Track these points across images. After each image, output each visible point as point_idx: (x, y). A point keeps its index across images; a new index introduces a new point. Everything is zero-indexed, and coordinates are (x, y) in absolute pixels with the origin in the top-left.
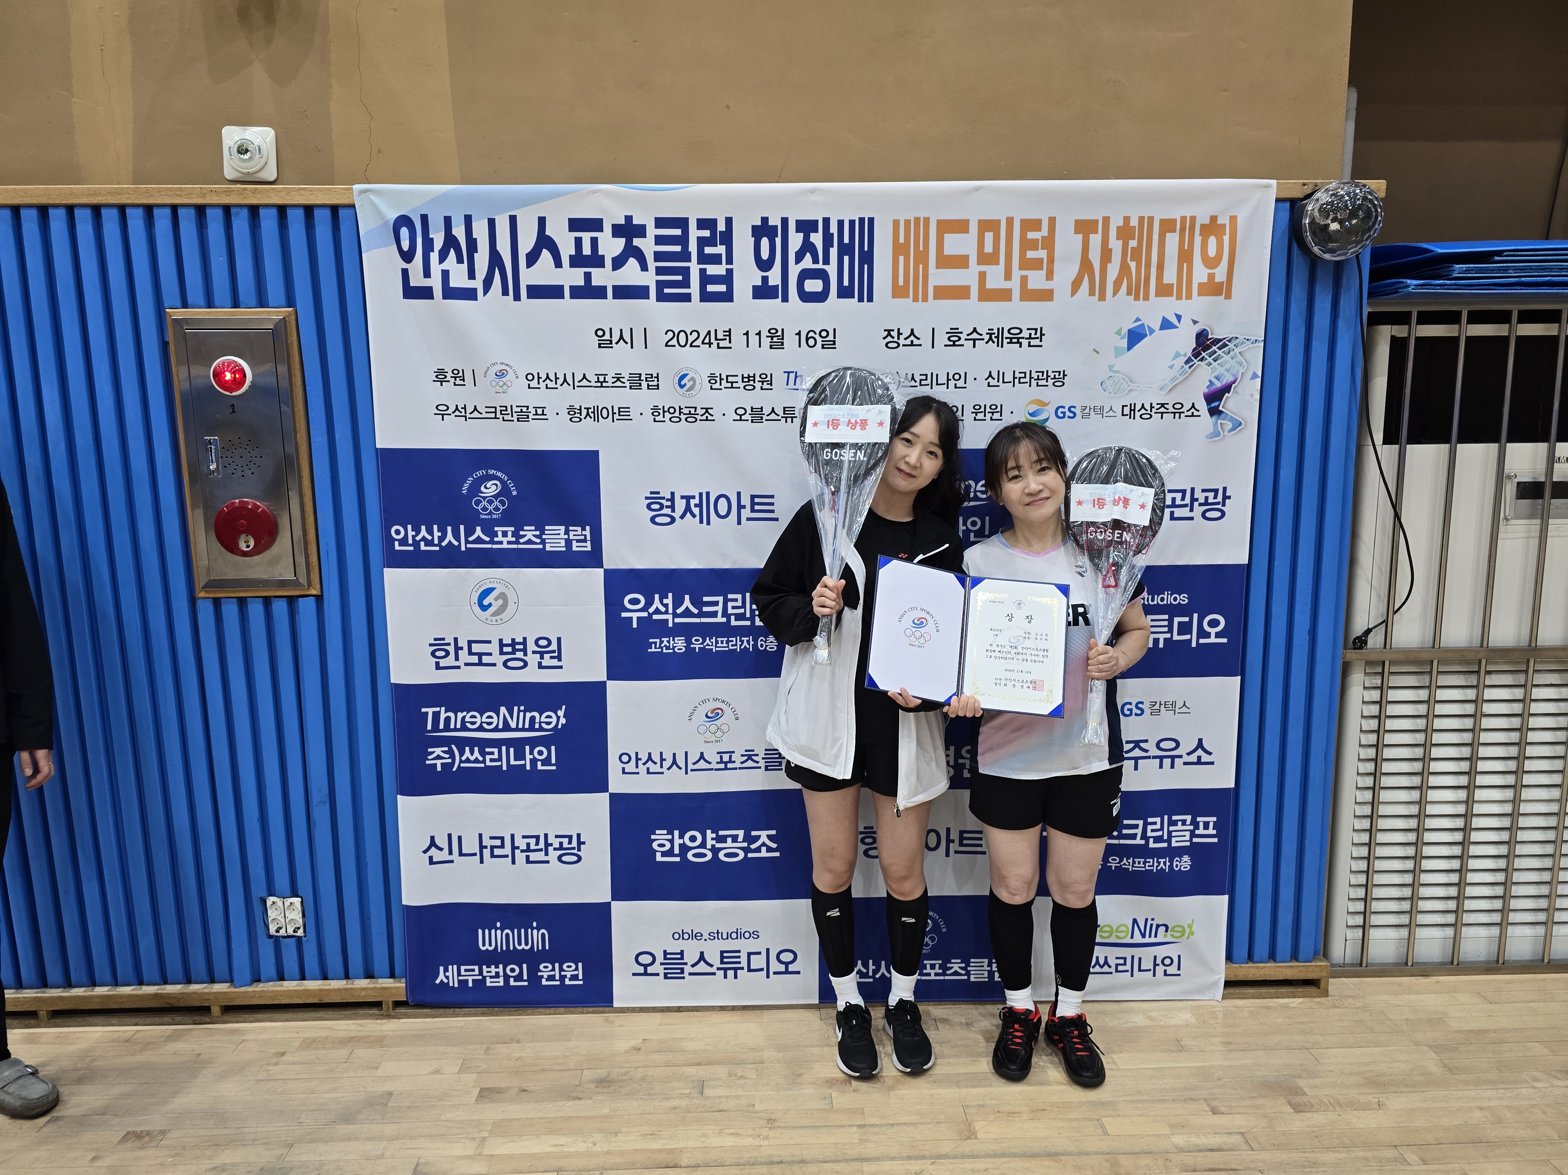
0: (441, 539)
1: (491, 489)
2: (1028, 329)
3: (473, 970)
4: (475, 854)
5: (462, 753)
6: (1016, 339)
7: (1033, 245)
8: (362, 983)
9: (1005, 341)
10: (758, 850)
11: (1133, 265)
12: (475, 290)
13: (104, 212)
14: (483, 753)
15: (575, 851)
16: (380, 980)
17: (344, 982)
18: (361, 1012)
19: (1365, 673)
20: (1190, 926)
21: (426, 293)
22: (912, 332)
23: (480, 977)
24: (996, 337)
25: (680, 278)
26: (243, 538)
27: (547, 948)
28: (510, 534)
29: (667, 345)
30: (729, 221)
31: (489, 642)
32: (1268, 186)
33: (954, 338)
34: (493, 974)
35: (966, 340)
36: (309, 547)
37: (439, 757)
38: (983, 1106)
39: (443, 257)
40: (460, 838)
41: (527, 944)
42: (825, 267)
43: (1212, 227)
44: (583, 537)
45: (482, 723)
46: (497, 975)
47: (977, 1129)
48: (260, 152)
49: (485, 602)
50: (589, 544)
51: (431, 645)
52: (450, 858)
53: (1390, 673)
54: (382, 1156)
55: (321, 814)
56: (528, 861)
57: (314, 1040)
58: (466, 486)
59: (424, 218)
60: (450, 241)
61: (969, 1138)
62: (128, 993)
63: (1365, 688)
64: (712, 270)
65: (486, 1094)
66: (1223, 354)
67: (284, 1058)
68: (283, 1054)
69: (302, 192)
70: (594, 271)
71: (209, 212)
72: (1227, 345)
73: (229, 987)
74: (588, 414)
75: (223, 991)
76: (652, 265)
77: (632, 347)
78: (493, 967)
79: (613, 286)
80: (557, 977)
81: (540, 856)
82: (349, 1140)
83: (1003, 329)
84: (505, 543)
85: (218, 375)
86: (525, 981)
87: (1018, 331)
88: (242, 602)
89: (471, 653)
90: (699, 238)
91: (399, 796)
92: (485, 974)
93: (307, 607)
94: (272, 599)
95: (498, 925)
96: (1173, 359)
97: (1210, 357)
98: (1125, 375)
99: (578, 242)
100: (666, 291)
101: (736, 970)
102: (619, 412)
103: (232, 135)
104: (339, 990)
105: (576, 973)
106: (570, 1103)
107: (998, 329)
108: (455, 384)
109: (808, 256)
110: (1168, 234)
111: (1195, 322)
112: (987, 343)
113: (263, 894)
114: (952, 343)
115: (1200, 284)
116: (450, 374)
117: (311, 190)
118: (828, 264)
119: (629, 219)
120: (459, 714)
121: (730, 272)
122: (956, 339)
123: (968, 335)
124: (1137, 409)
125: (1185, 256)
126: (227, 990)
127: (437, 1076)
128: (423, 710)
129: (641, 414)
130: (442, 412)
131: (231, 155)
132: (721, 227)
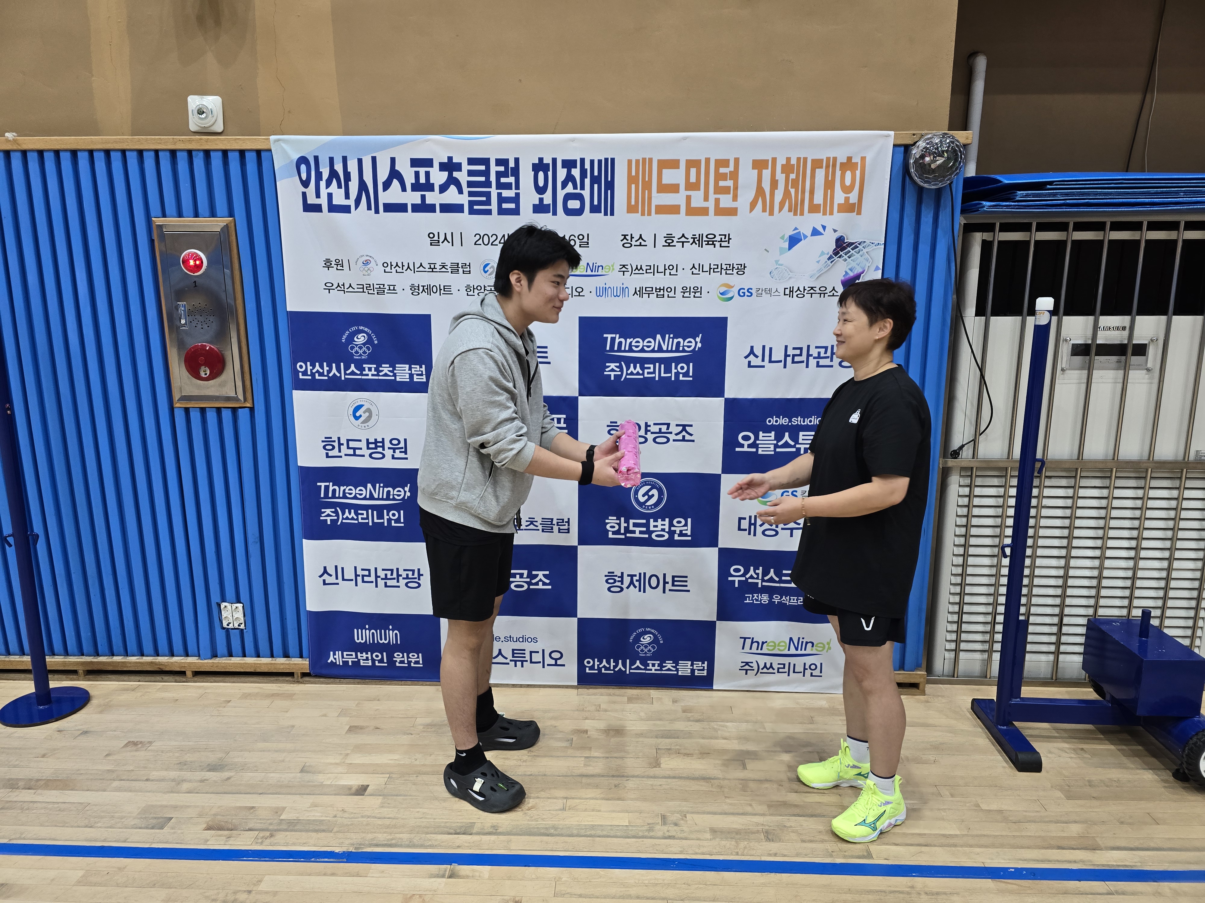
0: (329, 372)
1: (361, 339)
2: (720, 235)
3: (352, 655)
4: (352, 580)
5: (343, 514)
6: (711, 242)
7: (724, 177)
8: (283, 660)
9: (704, 243)
10: (537, 584)
11: (793, 191)
12: (350, 206)
13: (112, 154)
14: (357, 514)
15: (417, 580)
16: (293, 659)
17: (270, 659)
18: (281, 678)
19: (961, 476)
20: (828, 644)
21: (317, 208)
22: (641, 237)
23: (356, 660)
24: (698, 240)
25: (484, 199)
26: (203, 368)
27: (399, 643)
28: (373, 369)
29: (475, 244)
30: (517, 160)
31: (360, 441)
32: (888, 136)
33: (669, 241)
34: (365, 658)
35: (677, 242)
36: (245, 376)
37: (328, 515)
38: (669, 749)
39: (328, 185)
40: (343, 568)
41: (386, 639)
42: (582, 192)
43: (848, 165)
44: (420, 372)
45: (356, 494)
46: (367, 659)
47: (661, 762)
48: (212, 113)
49: (358, 414)
50: (424, 377)
51: (323, 441)
52: (336, 581)
53: (977, 476)
54: (283, 761)
55: (254, 549)
56: (386, 586)
57: (250, 694)
58: (344, 337)
59: (316, 158)
60: (333, 174)
61: (655, 767)
62: (133, 661)
63: (960, 486)
64: (506, 193)
65: (353, 729)
66: (855, 253)
67: (229, 704)
68: (229, 701)
69: (238, 141)
70: (427, 194)
71: (178, 154)
72: (858, 247)
73: (197, 660)
74: (423, 290)
75: (193, 661)
76: (466, 190)
77: (453, 245)
78: (364, 653)
79: (441, 205)
80: (406, 662)
81: (394, 583)
82: (264, 751)
83: (702, 234)
84: (370, 375)
85: (186, 262)
86: (385, 663)
87: (713, 236)
88: (203, 410)
89: (348, 448)
90: (497, 173)
91: (304, 540)
92: (359, 658)
93: (244, 415)
94: (222, 409)
95: (367, 626)
96: (820, 256)
97: (846, 255)
98: (786, 267)
99: (417, 174)
100: (475, 207)
101: (522, 662)
102: (444, 288)
103: (194, 102)
104: (267, 664)
105: (418, 660)
106: (405, 737)
107: (699, 235)
108: (337, 269)
109: (570, 184)
110: (817, 170)
111: (835, 231)
112: (691, 244)
113: (219, 601)
114: (667, 244)
115: (838, 204)
116: (333, 263)
117: (244, 140)
118: (584, 189)
119: (450, 159)
120: (342, 487)
121: (518, 195)
122: (671, 241)
123: (679, 239)
124: (795, 291)
125: (829, 185)
126: (195, 661)
127: (324, 718)
128: (319, 484)
129: (459, 290)
130: (329, 287)
131: (193, 115)
132: (512, 164)
